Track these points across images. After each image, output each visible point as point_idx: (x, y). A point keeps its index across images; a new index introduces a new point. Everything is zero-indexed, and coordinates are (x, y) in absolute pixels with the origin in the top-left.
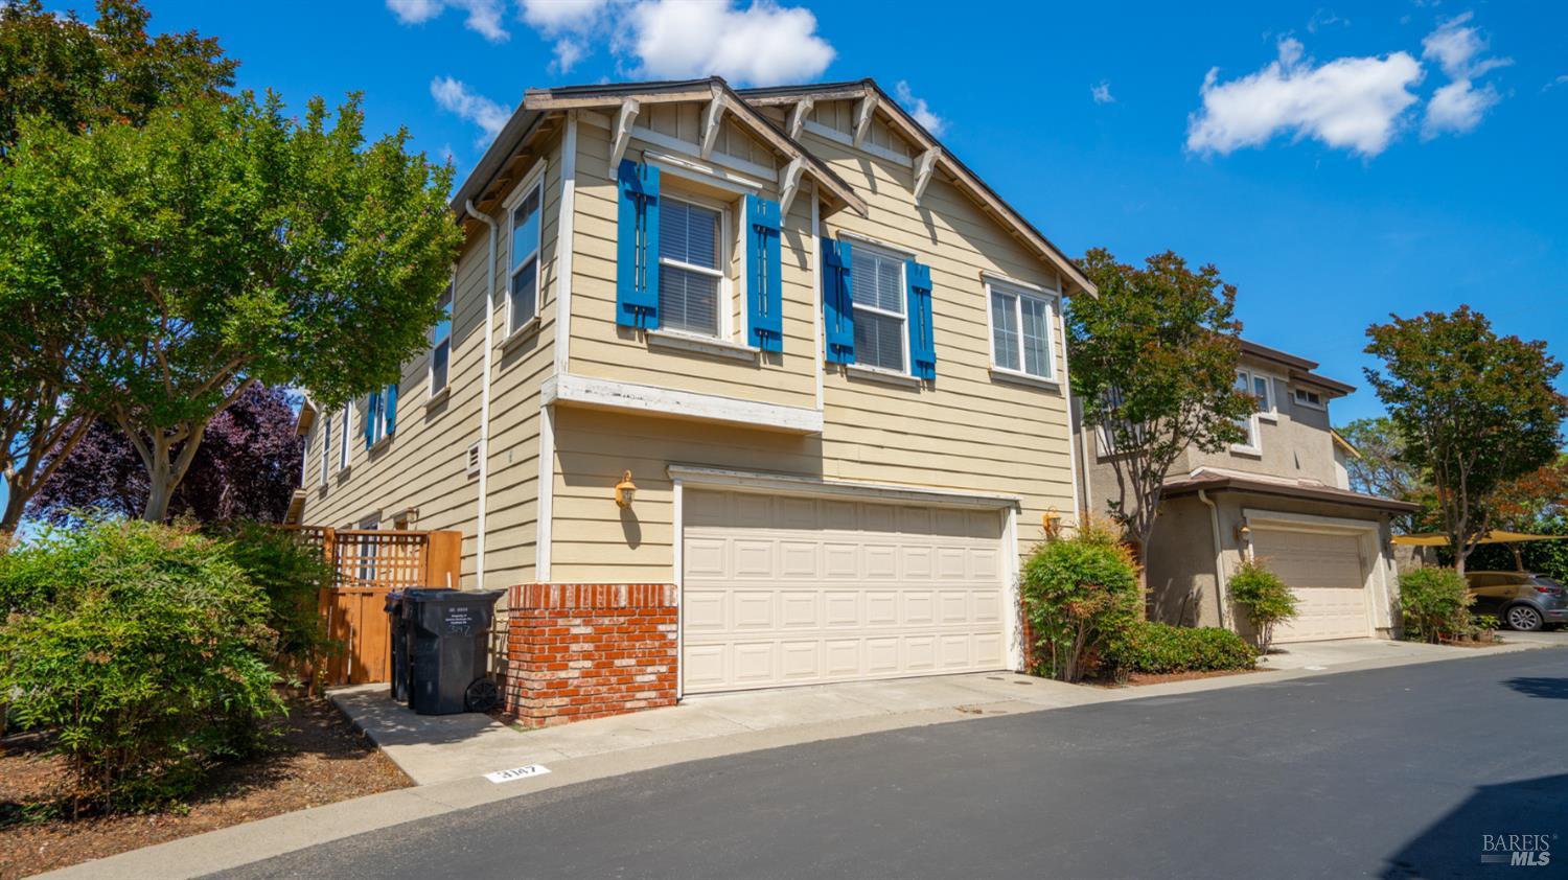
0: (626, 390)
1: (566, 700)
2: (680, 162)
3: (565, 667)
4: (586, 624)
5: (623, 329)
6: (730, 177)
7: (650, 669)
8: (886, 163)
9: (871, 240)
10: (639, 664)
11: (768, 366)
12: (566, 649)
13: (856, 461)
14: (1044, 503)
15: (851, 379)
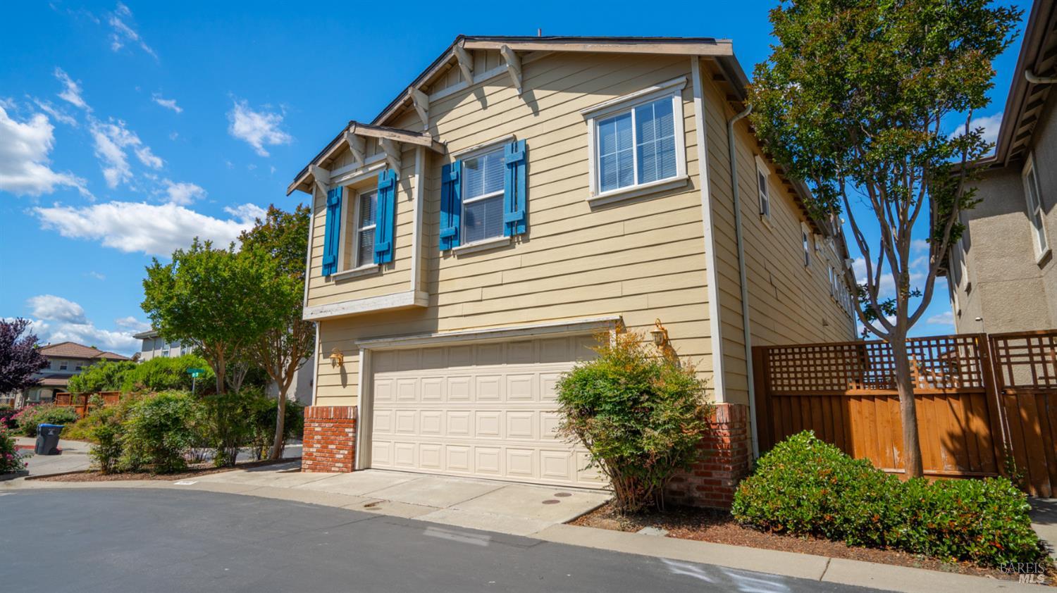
0: (326, 308)
1: (312, 462)
2: (348, 177)
3: (312, 447)
4: (320, 426)
5: (328, 278)
6: (370, 169)
7: (341, 452)
8: (493, 80)
9: (475, 148)
10: (337, 448)
11: (387, 272)
12: (313, 438)
13: (461, 316)
14: (651, 317)
15: (460, 257)
